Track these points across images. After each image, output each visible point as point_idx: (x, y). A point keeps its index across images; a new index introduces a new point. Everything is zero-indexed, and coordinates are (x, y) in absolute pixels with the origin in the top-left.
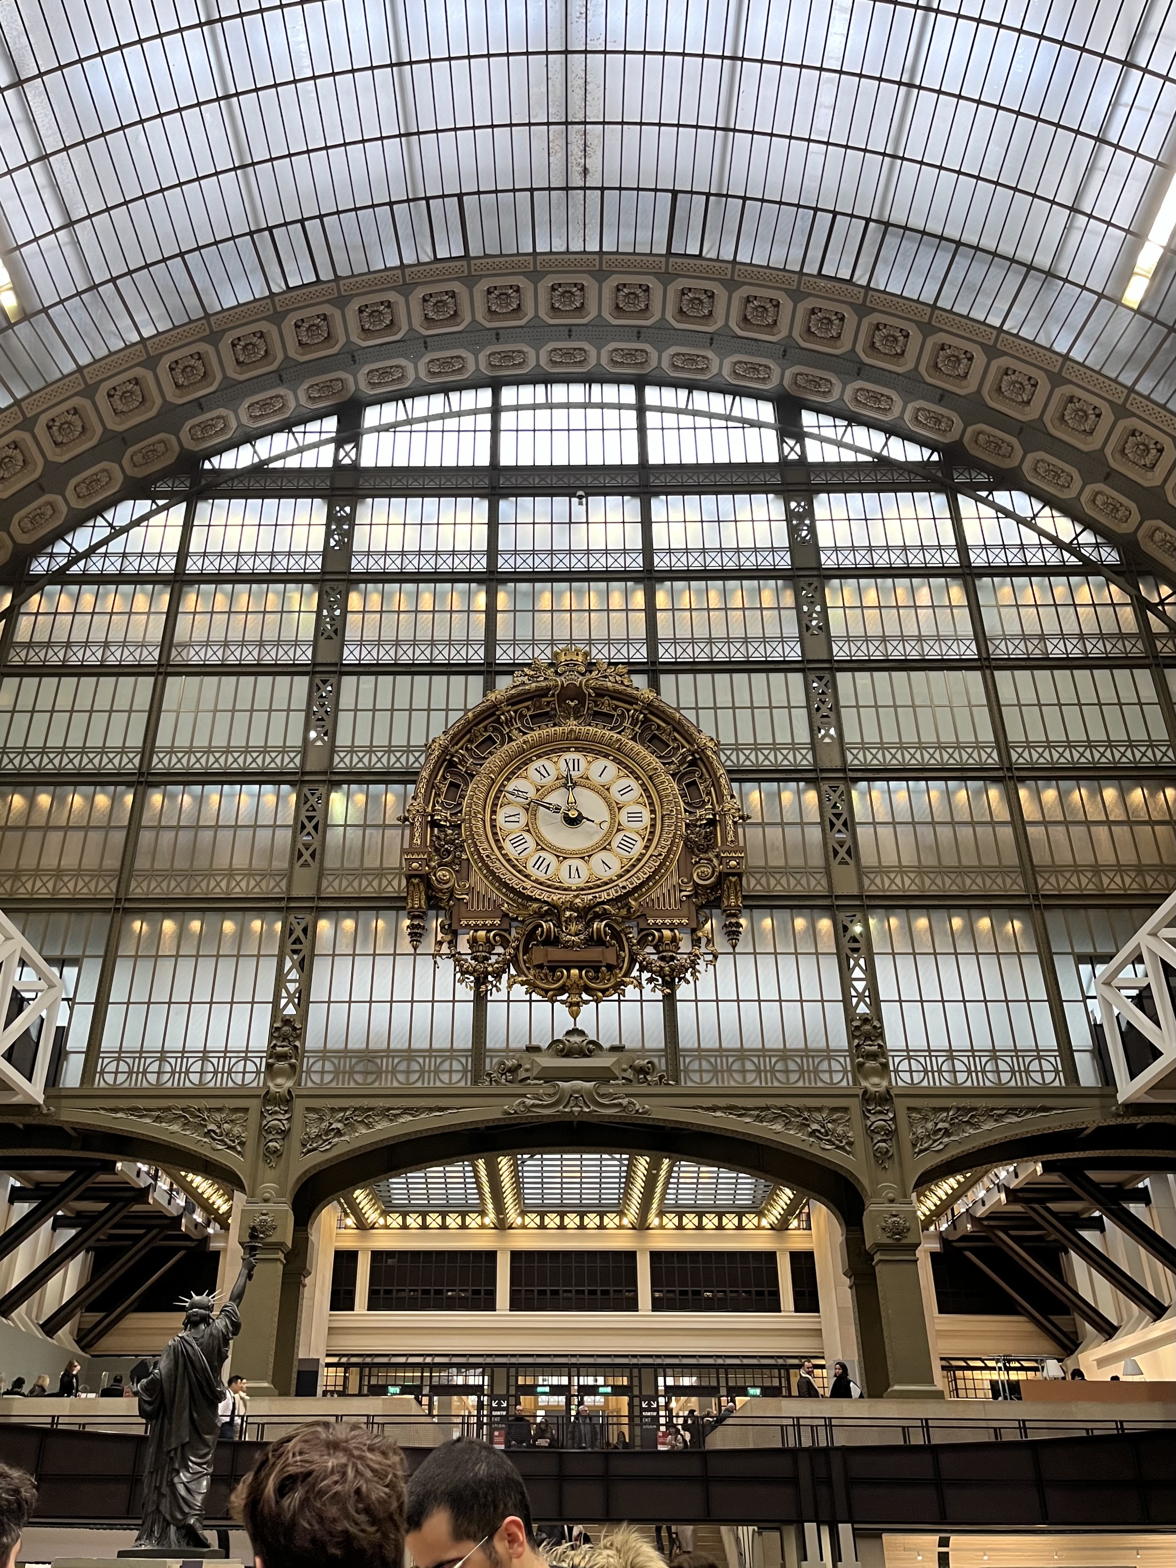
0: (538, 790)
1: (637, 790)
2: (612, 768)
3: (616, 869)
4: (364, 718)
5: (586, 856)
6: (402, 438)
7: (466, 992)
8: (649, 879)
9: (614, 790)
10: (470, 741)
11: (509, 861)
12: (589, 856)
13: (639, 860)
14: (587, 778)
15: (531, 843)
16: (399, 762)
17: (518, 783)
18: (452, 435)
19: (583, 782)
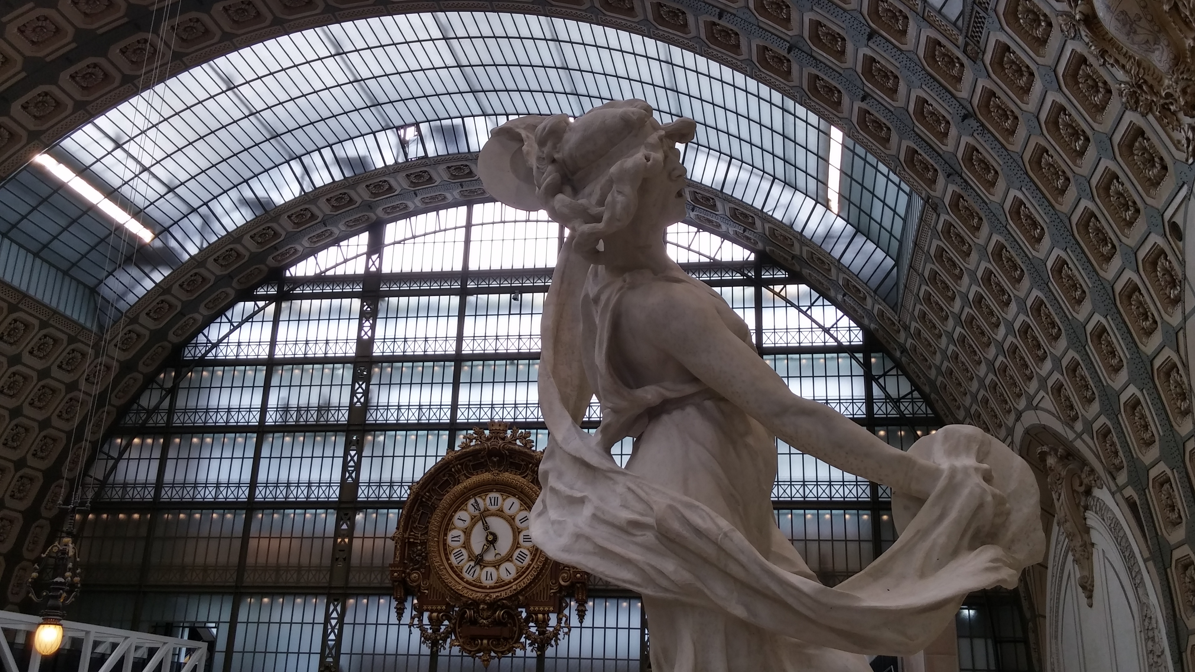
0: (472, 519)
2: (517, 503)
3: (514, 573)
4: (377, 462)
5: (497, 565)
6: (408, 247)
7: (426, 651)
8: (530, 583)
9: (517, 519)
10: (435, 484)
11: (452, 568)
12: (499, 565)
13: (527, 568)
14: (502, 511)
15: (466, 556)
16: (396, 494)
17: (461, 514)
18: (439, 246)
19: (500, 513)
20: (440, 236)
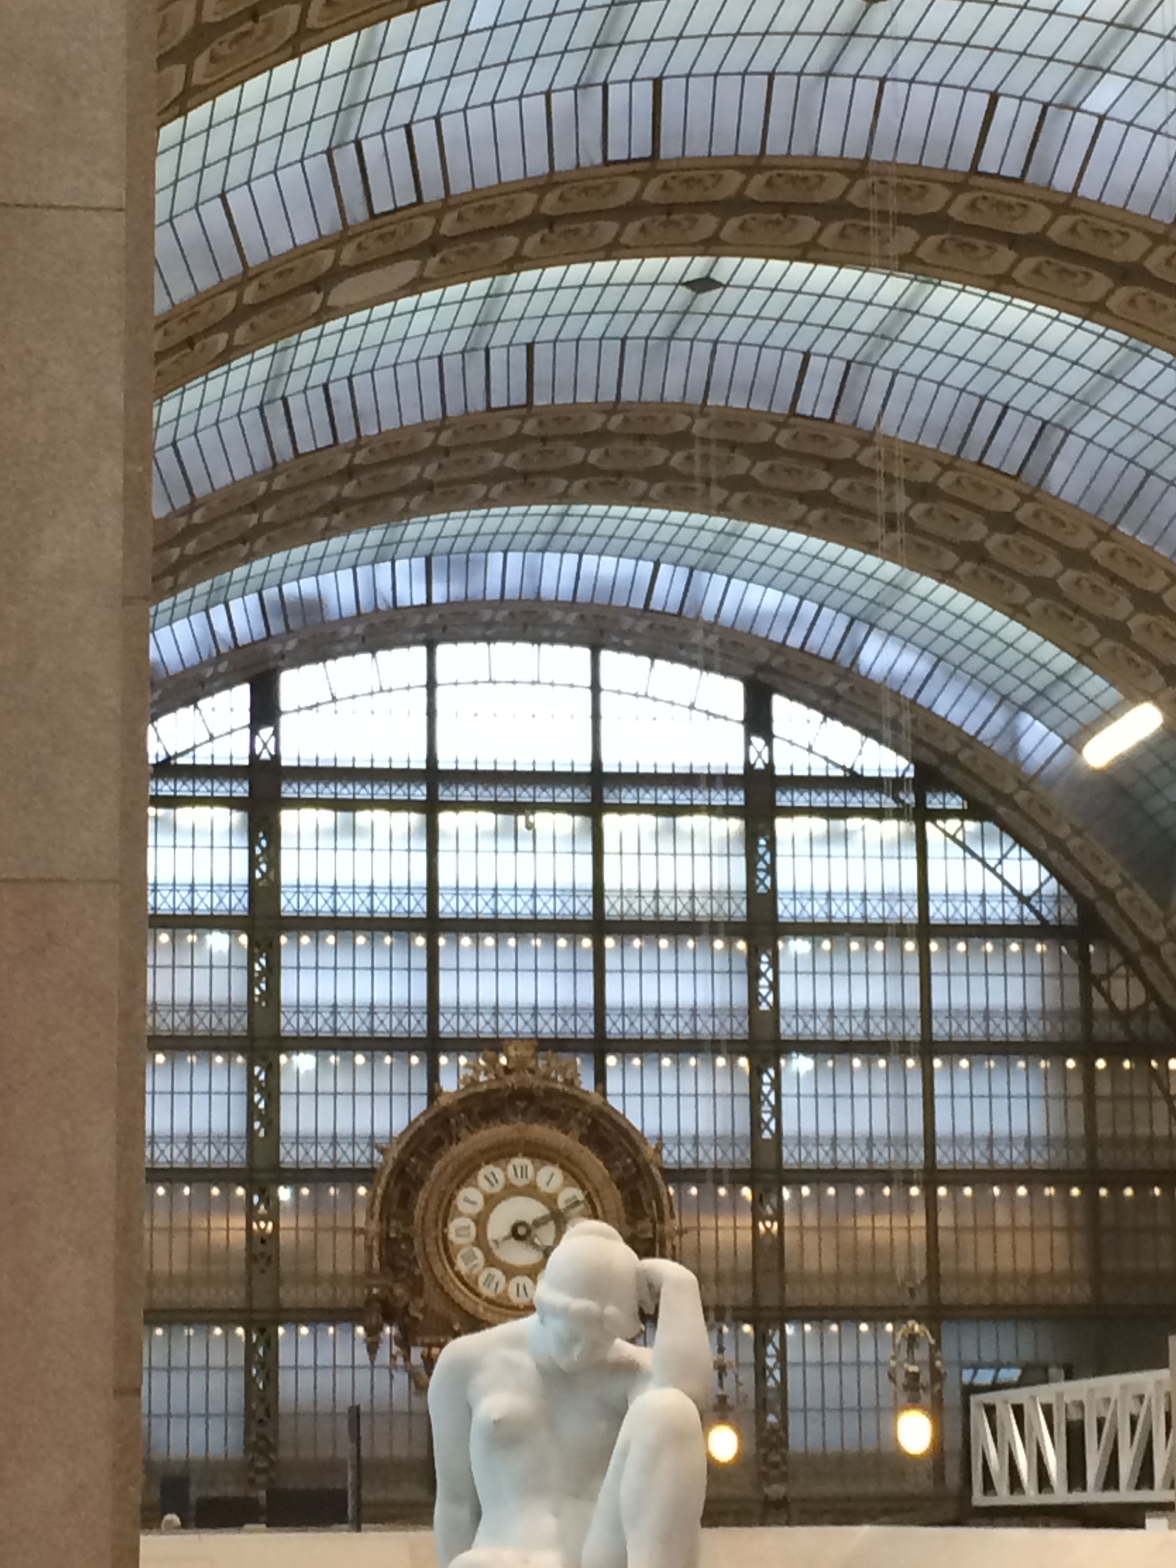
0: (487, 1200)
1: (582, 1200)
2: (559, 1176)
4: (307, 1103)
5: (532, 1273)
6: (326, 719)
9: (560, 1197)
11: (461, 1278)
14: (535, 1187)
15: (481, 1260)
16: (346, 1156)
17: (467, 1192)
18: (381, 720)
19: (531, 1191)
20: (381, 701)
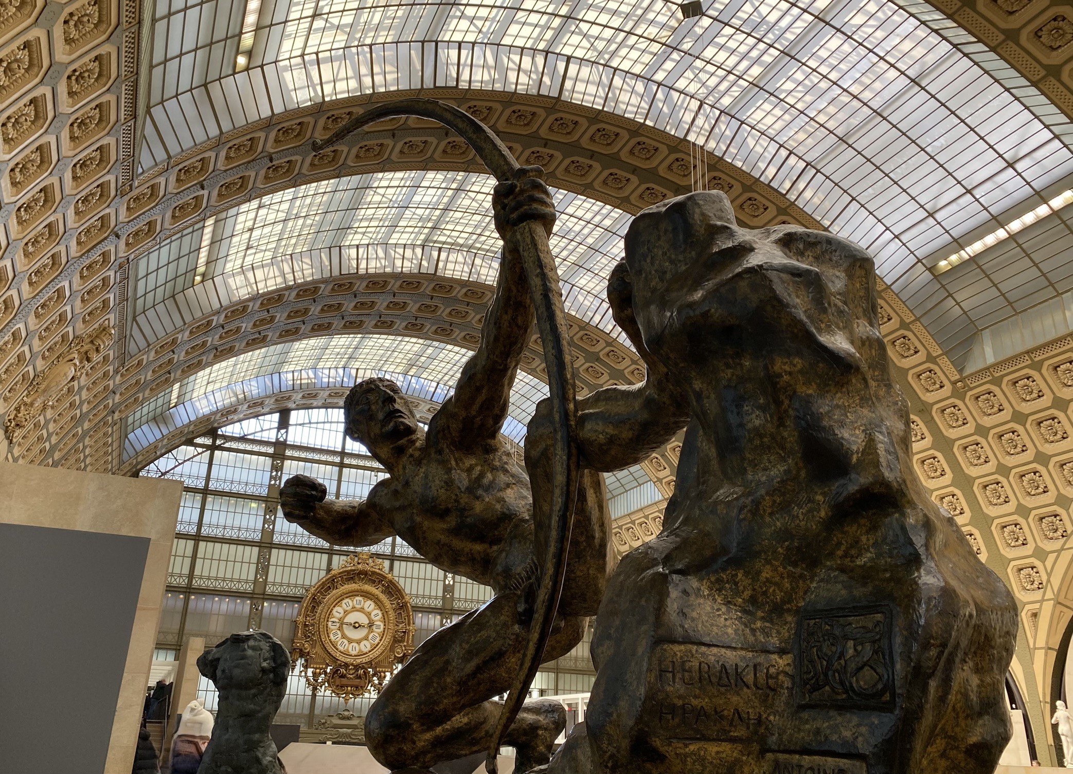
0: (345, 612)
1: (380, 615)
2: (373, 605)
3: (369, 648)
4: (280, 569)
5: (359, 642)
6: (306, 429)
7: (309, 692)
9: (373, 614)
10: (322, 588)
11: (332, 642)
13: (377, 645)
15: (340, 635)
16: (292, 591)
17: (337, 609)
18: (326, 432)
19: (362, 610)
20: (327, 426)
